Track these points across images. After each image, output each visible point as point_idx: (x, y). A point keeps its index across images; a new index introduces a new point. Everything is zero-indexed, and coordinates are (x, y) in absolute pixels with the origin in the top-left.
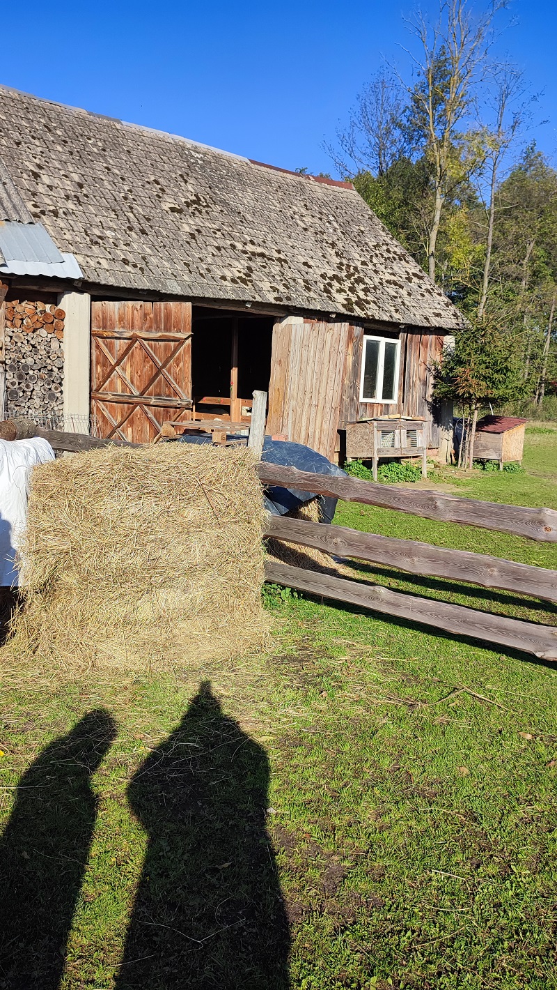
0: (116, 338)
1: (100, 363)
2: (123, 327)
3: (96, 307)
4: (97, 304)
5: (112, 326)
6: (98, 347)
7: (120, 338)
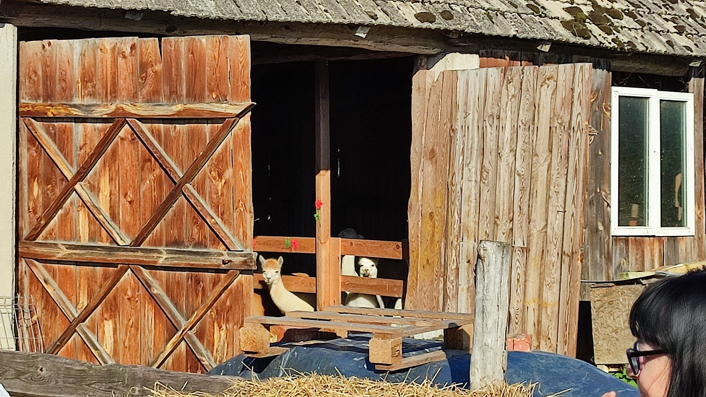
0: (77, 120)
1: (37, 176)
2: (92, 95)
3: (30, 52)
4: (33, 47)
5: (67, 93)
6: (33, 140)
7: (84, 120)
